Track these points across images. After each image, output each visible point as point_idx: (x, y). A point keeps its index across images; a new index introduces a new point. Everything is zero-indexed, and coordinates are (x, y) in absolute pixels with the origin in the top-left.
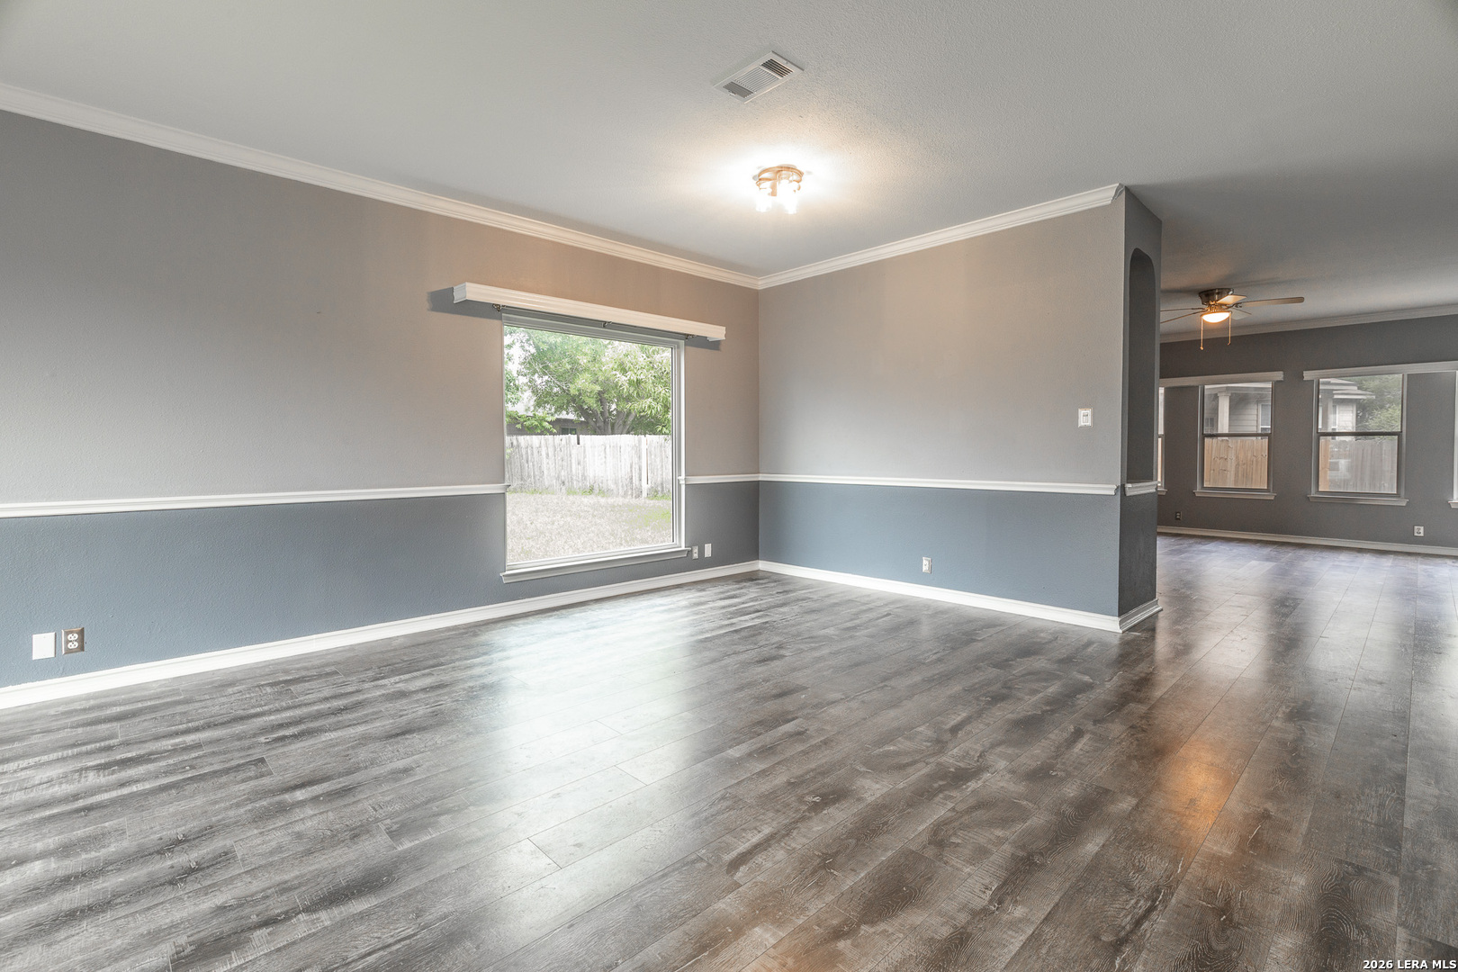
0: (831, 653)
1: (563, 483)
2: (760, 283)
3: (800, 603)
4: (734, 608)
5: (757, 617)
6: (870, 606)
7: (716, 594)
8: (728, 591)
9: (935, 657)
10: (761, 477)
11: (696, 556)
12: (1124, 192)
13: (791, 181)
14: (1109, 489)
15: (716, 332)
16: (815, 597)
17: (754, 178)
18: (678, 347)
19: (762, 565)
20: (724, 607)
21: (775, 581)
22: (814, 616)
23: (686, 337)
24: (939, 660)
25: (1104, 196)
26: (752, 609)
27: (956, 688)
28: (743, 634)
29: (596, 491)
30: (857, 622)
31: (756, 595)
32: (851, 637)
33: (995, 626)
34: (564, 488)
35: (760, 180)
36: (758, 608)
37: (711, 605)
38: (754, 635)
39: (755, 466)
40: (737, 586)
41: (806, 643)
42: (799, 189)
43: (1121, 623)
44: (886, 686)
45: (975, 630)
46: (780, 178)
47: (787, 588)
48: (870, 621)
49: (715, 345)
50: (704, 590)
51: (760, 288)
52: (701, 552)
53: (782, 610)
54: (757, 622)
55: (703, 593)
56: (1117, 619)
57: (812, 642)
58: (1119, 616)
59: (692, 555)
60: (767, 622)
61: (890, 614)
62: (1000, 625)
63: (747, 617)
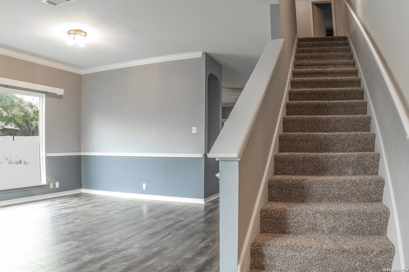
0: (95, 220)
1: (7, 159)
2: (82, 72)
3: (92, 204)
4: (64, 207)
5: (72, 210)
6: (121, 203)
7: (59, 202)
8: (64, 201)
9: (134, 218)
10: (82, 154)
11: (52, 187)
12: (205, 54)
13: (81, 35)
14: (201, 155)
15: (60, 92)
16: (100, 201)
17: (67, 32)
18: (43, 97)
19: (83, 191)
20: (59, 207)
21: (87, 197)
22: (96, 208)
23: (46, 93)
24: (135, 219)
25: (199, 55)
26: (71, 207)
27: (136, 226)
28: (63, 215)
29: (23, 162)
30: (112, 209)
31: (76, 202)
32: (106, 214)
33: (163, 206)
34: (7, 161)
35: (69, 33)
36: (74, 206)
37: (54, 206)
38: (67, 216)
39: (79, 148)
40: (69, 199)
41: (87, 217)
42: (85, 38)
43: (205, 201)
44: (111, 228)
45: (155, 208)
46: (77, 34)
47: (90, 199)
48: (117, 208)
49: (60, 97)
50: (54, 201)
51: (82, 74)
52: (54, 185)
53: (83, 206)
54: (71, 211)
55: (53, 202)
56: (203, 200)
57: (90, 217)
58: (204, 198)
59: (50, 187)
60: (75, 211)
61: (127, 205)
62: (166, 206)
63: (67, 210)
